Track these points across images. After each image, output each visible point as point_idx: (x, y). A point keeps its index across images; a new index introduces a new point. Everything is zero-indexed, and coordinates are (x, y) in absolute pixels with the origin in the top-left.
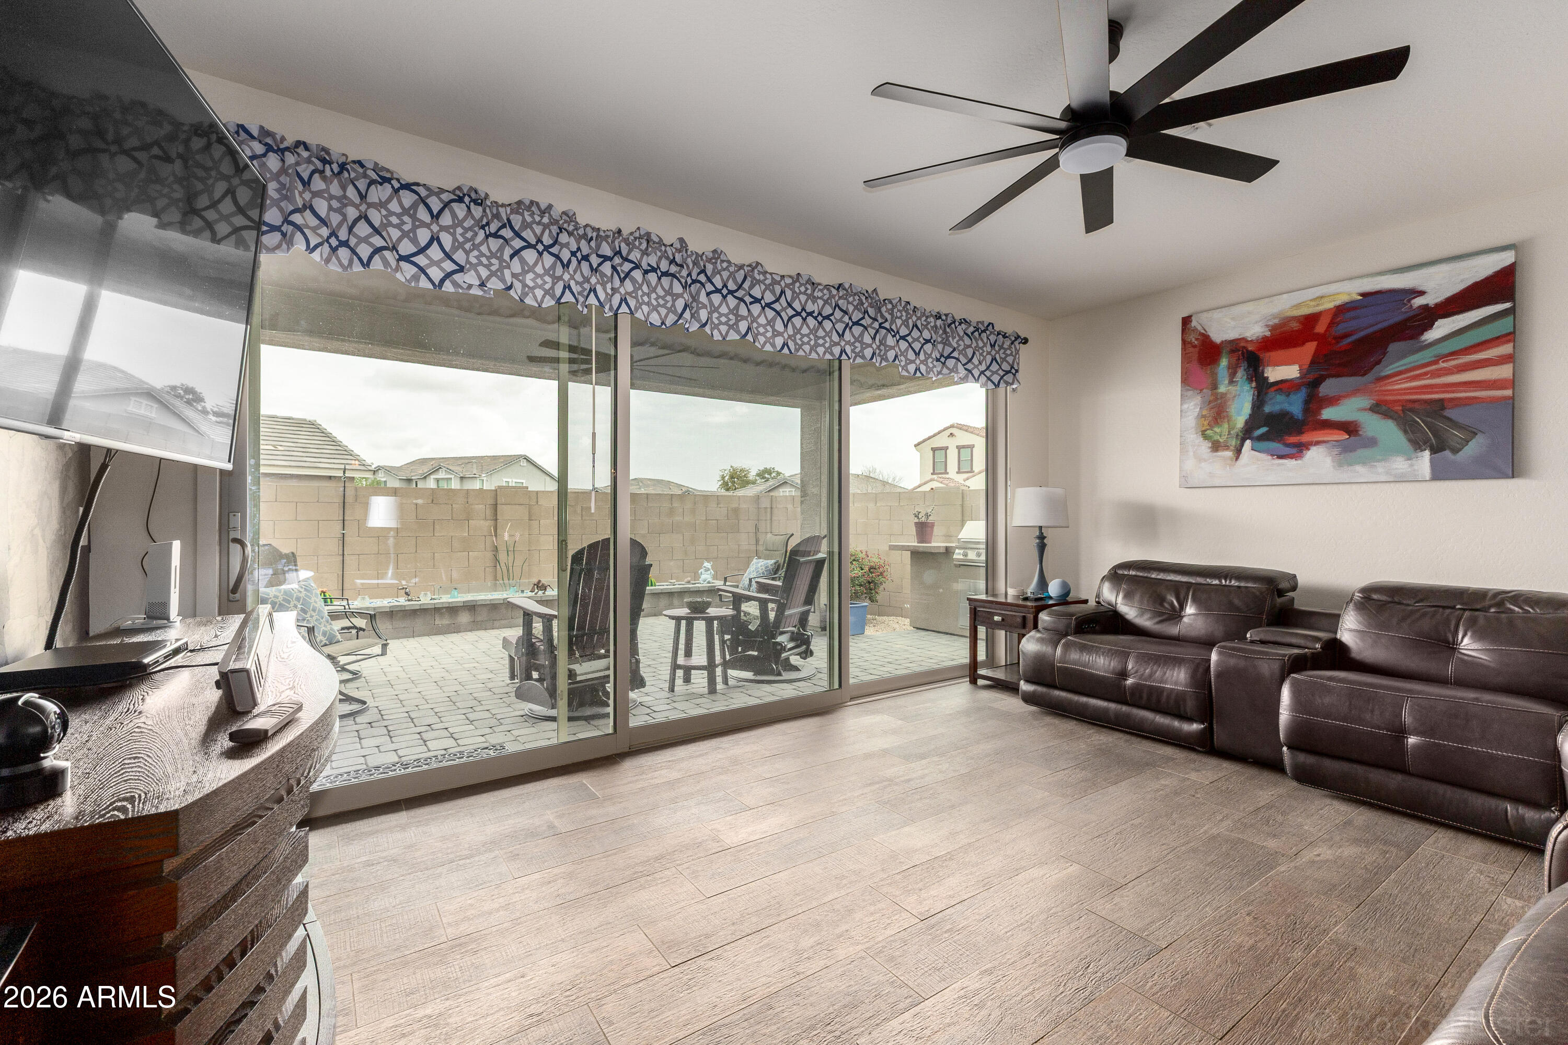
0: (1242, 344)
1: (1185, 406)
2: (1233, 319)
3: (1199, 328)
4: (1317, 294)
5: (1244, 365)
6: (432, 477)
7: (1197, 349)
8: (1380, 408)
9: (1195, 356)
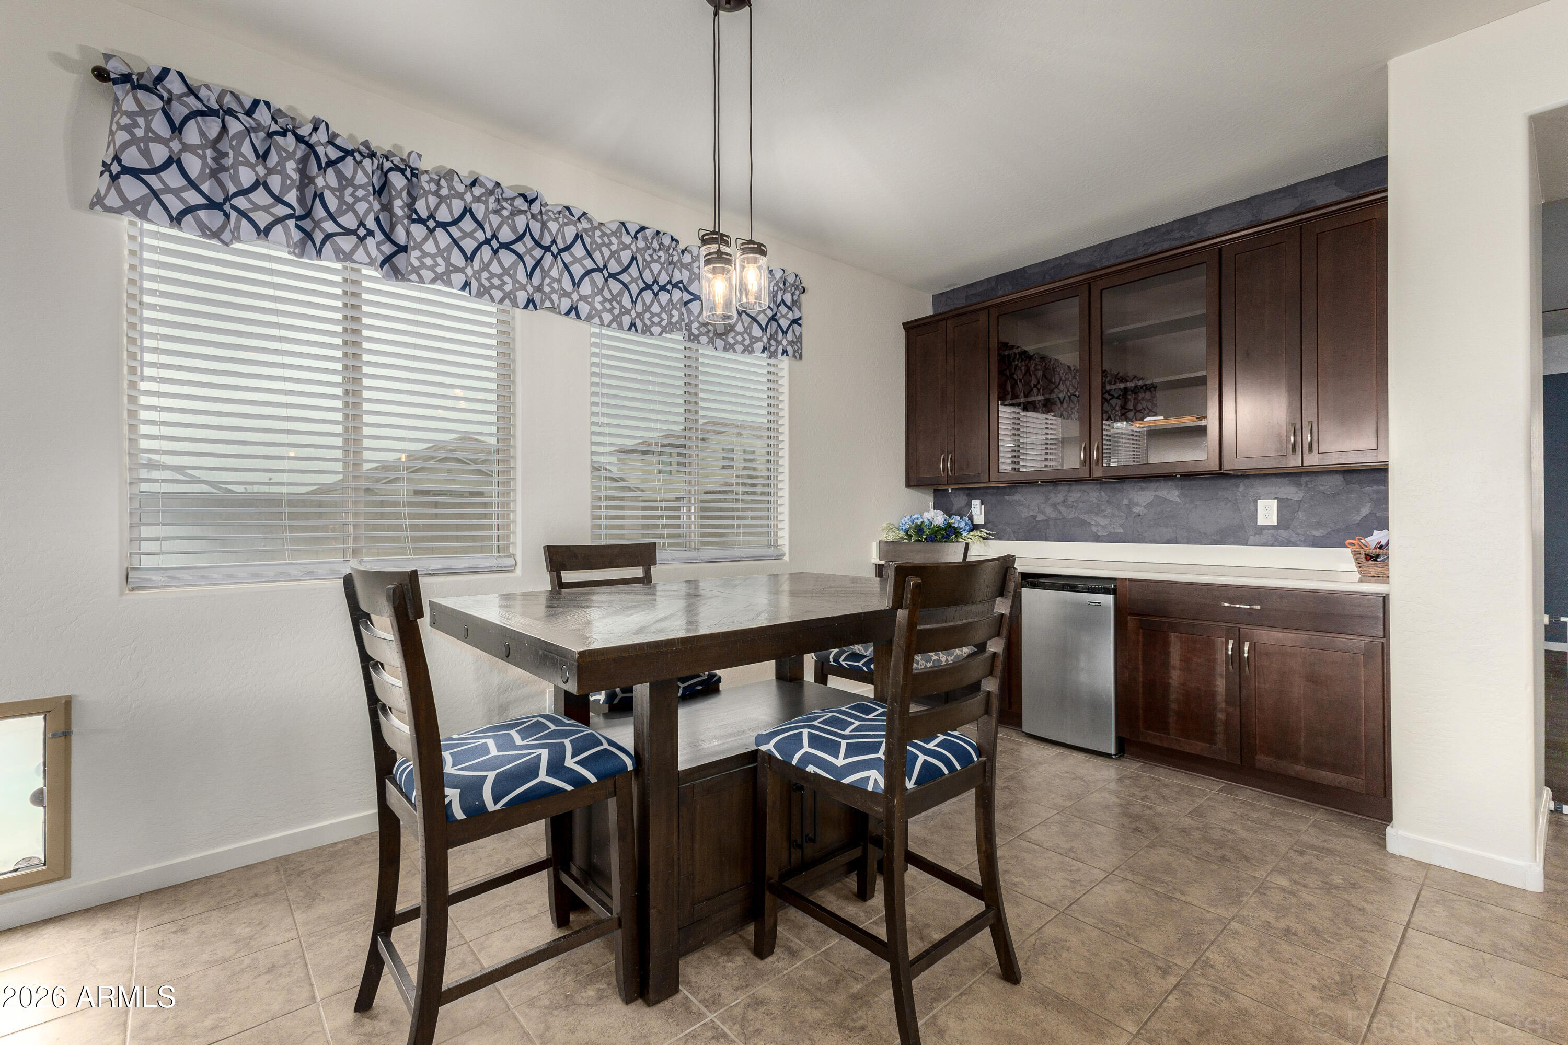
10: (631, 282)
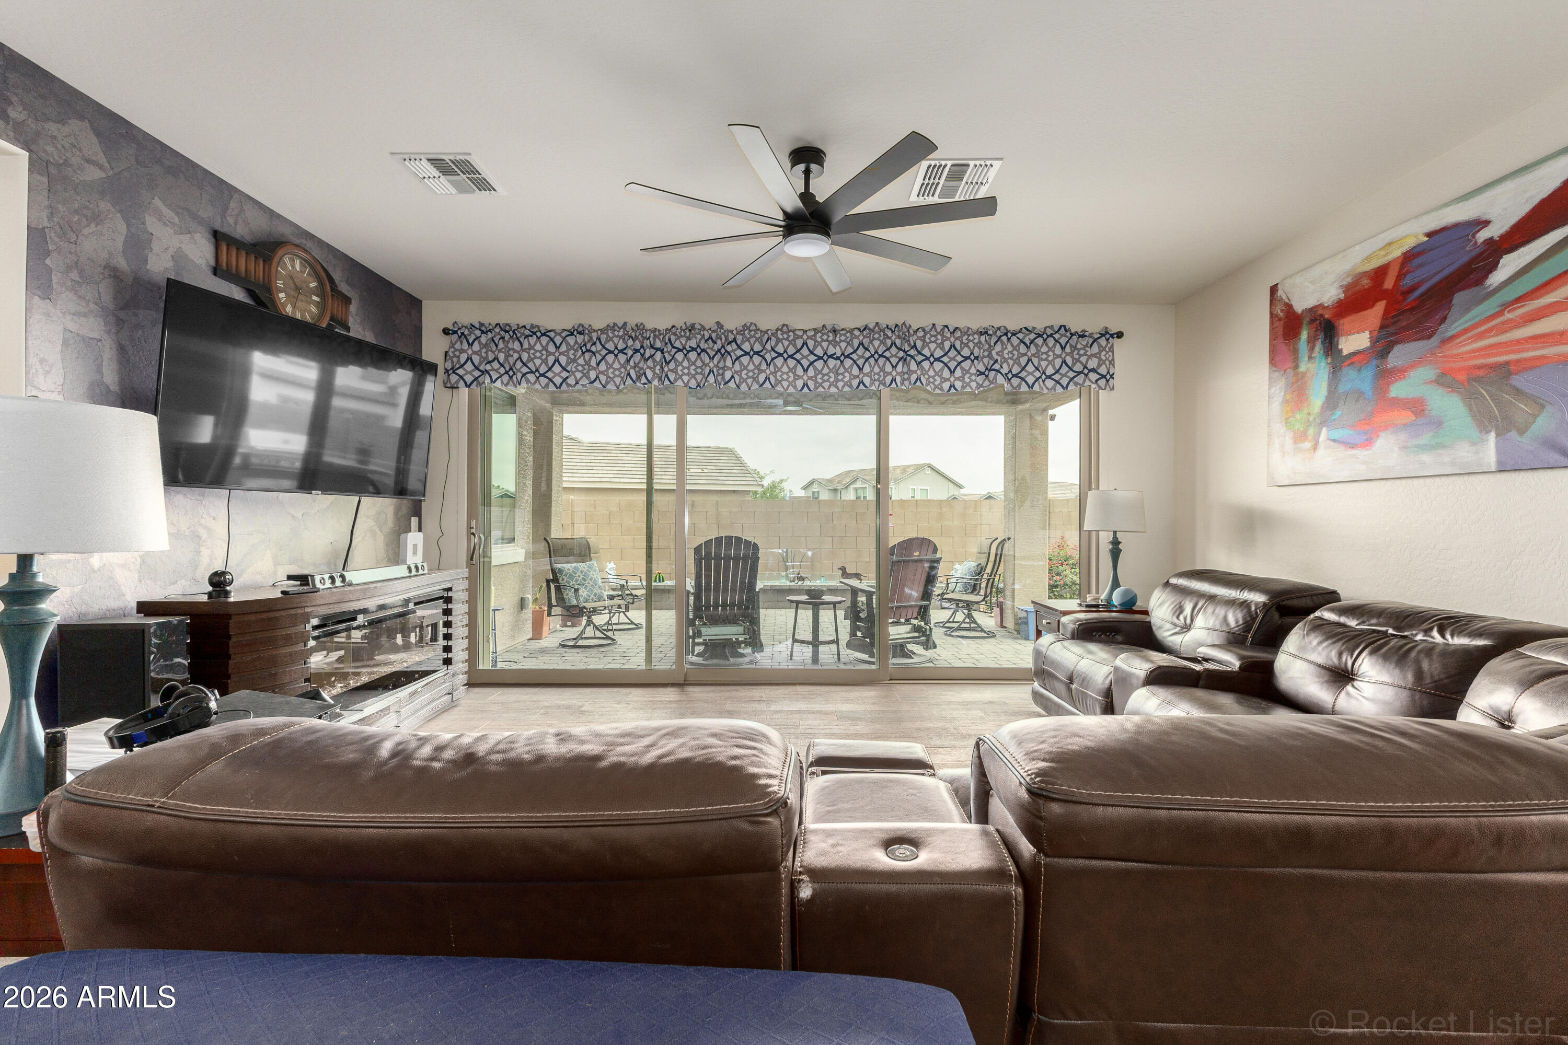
0: (1320, 312)
1: (1273, 390)
2: (1312, 282)
3: (1284, 297)
4: (1387, 241)
5: (1321, 336)
6: (852, 486)
7: (1282, 323)
8: (1445, 380)
9: (1280, 331)
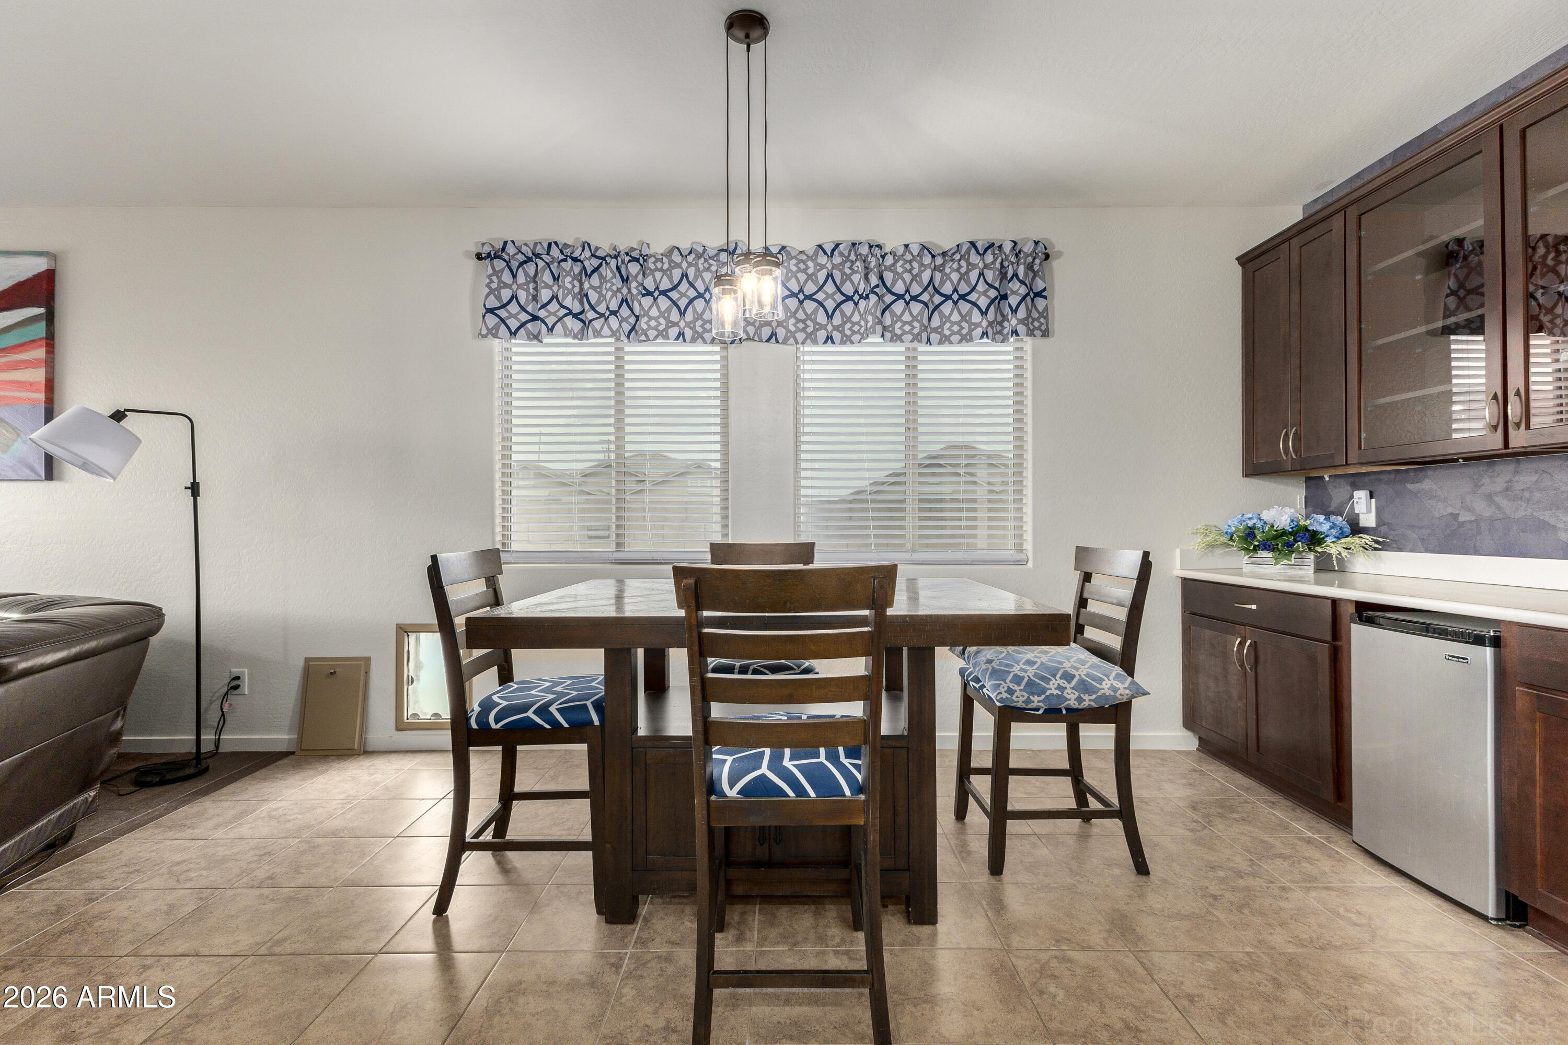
10: (826, 299)
